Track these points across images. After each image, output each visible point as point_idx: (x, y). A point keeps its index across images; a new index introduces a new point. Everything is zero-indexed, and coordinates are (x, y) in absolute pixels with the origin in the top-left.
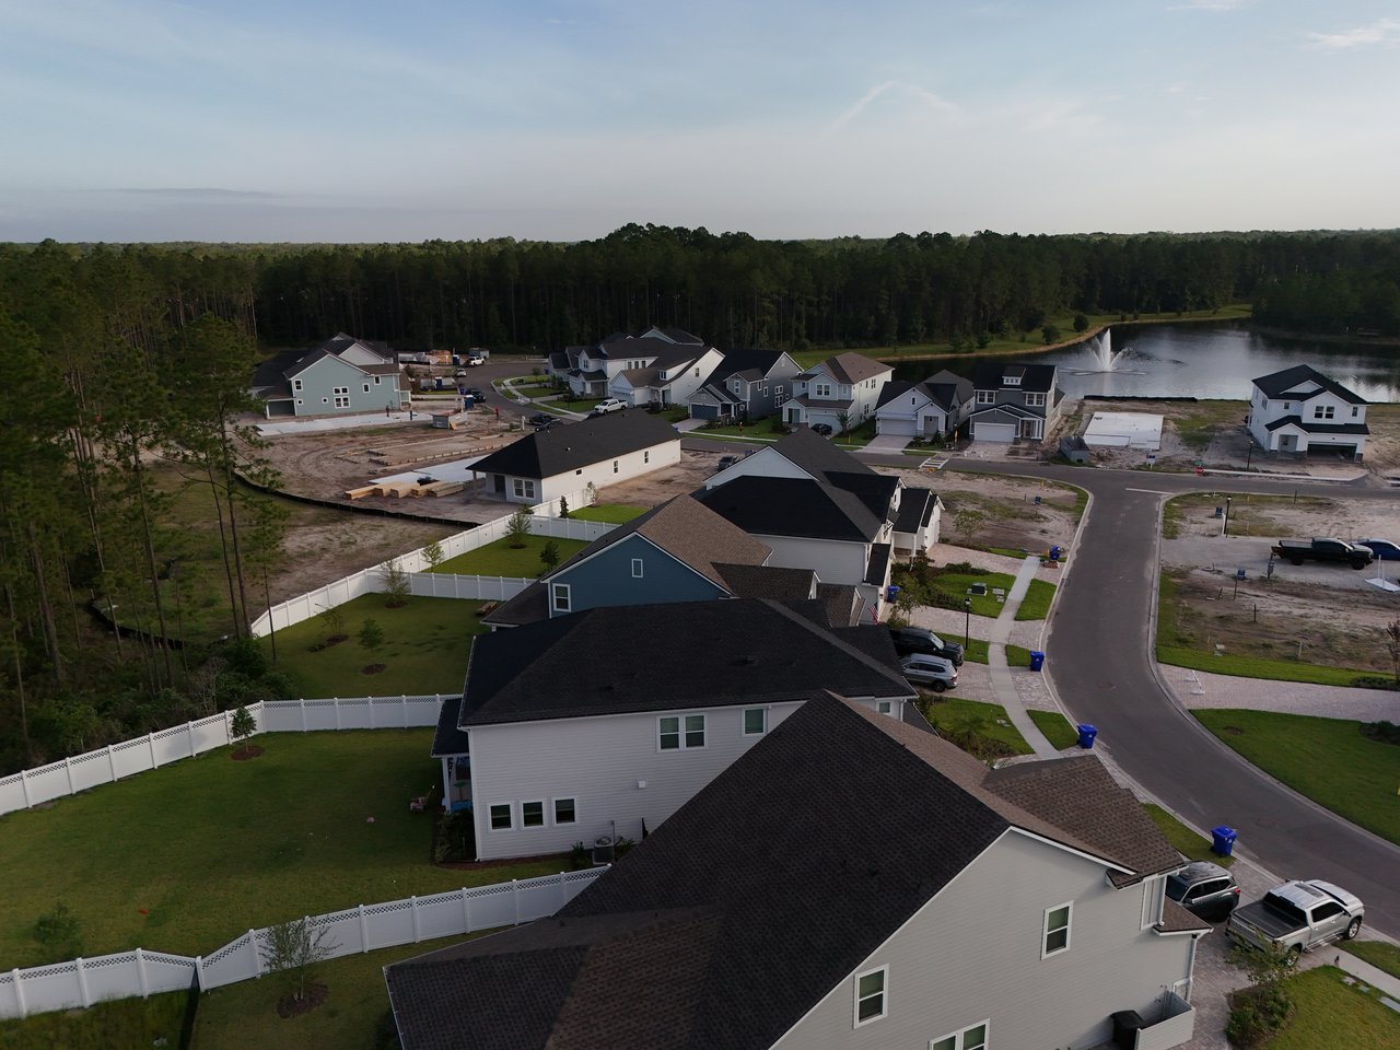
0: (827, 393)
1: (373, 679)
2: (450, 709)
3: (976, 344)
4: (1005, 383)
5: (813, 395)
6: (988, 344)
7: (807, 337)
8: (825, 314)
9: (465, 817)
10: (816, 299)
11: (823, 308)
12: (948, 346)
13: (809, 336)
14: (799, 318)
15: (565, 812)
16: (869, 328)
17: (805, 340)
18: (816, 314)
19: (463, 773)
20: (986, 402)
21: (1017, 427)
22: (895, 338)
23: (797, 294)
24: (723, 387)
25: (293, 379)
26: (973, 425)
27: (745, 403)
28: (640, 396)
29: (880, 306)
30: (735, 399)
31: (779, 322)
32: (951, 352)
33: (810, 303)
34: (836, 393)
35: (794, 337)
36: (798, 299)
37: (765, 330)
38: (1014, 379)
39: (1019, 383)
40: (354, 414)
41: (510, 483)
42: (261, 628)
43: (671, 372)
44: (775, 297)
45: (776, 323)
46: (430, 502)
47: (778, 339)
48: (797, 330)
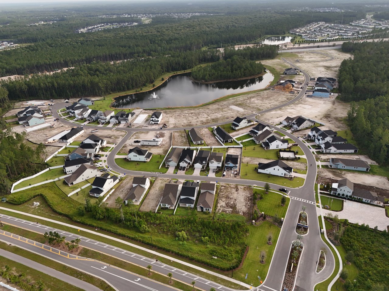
1: (56, 164)
2: (64, 166)
3: (140, 90)
4: (124, 117)
5: (102, 118)
6: (143, 89)
9: (66, 172)
15: (72, 171)
17: (111, 92)
19: (65, 170)
20: (122, 119)
21: (126, 122)
22: (127, 90)
24: (91, 117)
25: (29, 122)
26: (121, 122)
27: (94, 119)
28: (80, 117)
30: (92, 118)
32: (136, 92)
34: (105, 118)
37: (103, 92)
40: (38, 125)
41: (64, 140)
42: (46, 161)
43: (84, 114)
46: (55, 143)
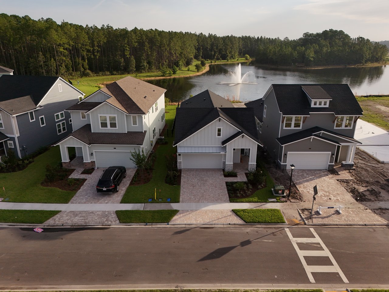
0: (113, 125)
3: (172, 73)
4: (313, 106)
5: (96, 128)
6: (177, 72)
7: (89, 69)
8: (97, 57)
10: (92, 49)
11: (96, 54)
12: (160, 73)
13: (90, 69)
14: (83, 59)
16: (122, 65)
17: (88, 71)
18: (92, 57)
20: (292, 127)
21: (333, 154)
22: (135, 69)
23: (80, 45)
26: (285, 155)
27: (13, 139)
29: (126, 54)
31: (72, 61)
32: (162, 76)
33: (88, 51)
34: (125, 125)
35: (82, 69)
36: (81, 48)
37: (63, 65)
38: (323, 101)
39: (327, 106)
44: (66, 46)
45: (70, 61)
47: (73, 70)
48: (83, 66)
